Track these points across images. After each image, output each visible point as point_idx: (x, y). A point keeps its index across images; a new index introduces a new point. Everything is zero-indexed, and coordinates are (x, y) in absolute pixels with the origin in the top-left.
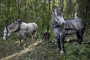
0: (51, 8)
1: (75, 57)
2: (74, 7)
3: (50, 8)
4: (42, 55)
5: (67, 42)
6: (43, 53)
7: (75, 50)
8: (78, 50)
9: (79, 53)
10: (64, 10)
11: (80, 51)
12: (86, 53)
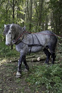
0: (16, 16)
1: (46, 78)
2: (46, 14)
3: (13, 17)
4: (6, 77)
5: (37, 61)
6: (8, 75)
7: (46, 71)
8: (50, 71)
9: (51, 74)
10: (33, 18)
11: (52, 71)
12: (59, 74)
